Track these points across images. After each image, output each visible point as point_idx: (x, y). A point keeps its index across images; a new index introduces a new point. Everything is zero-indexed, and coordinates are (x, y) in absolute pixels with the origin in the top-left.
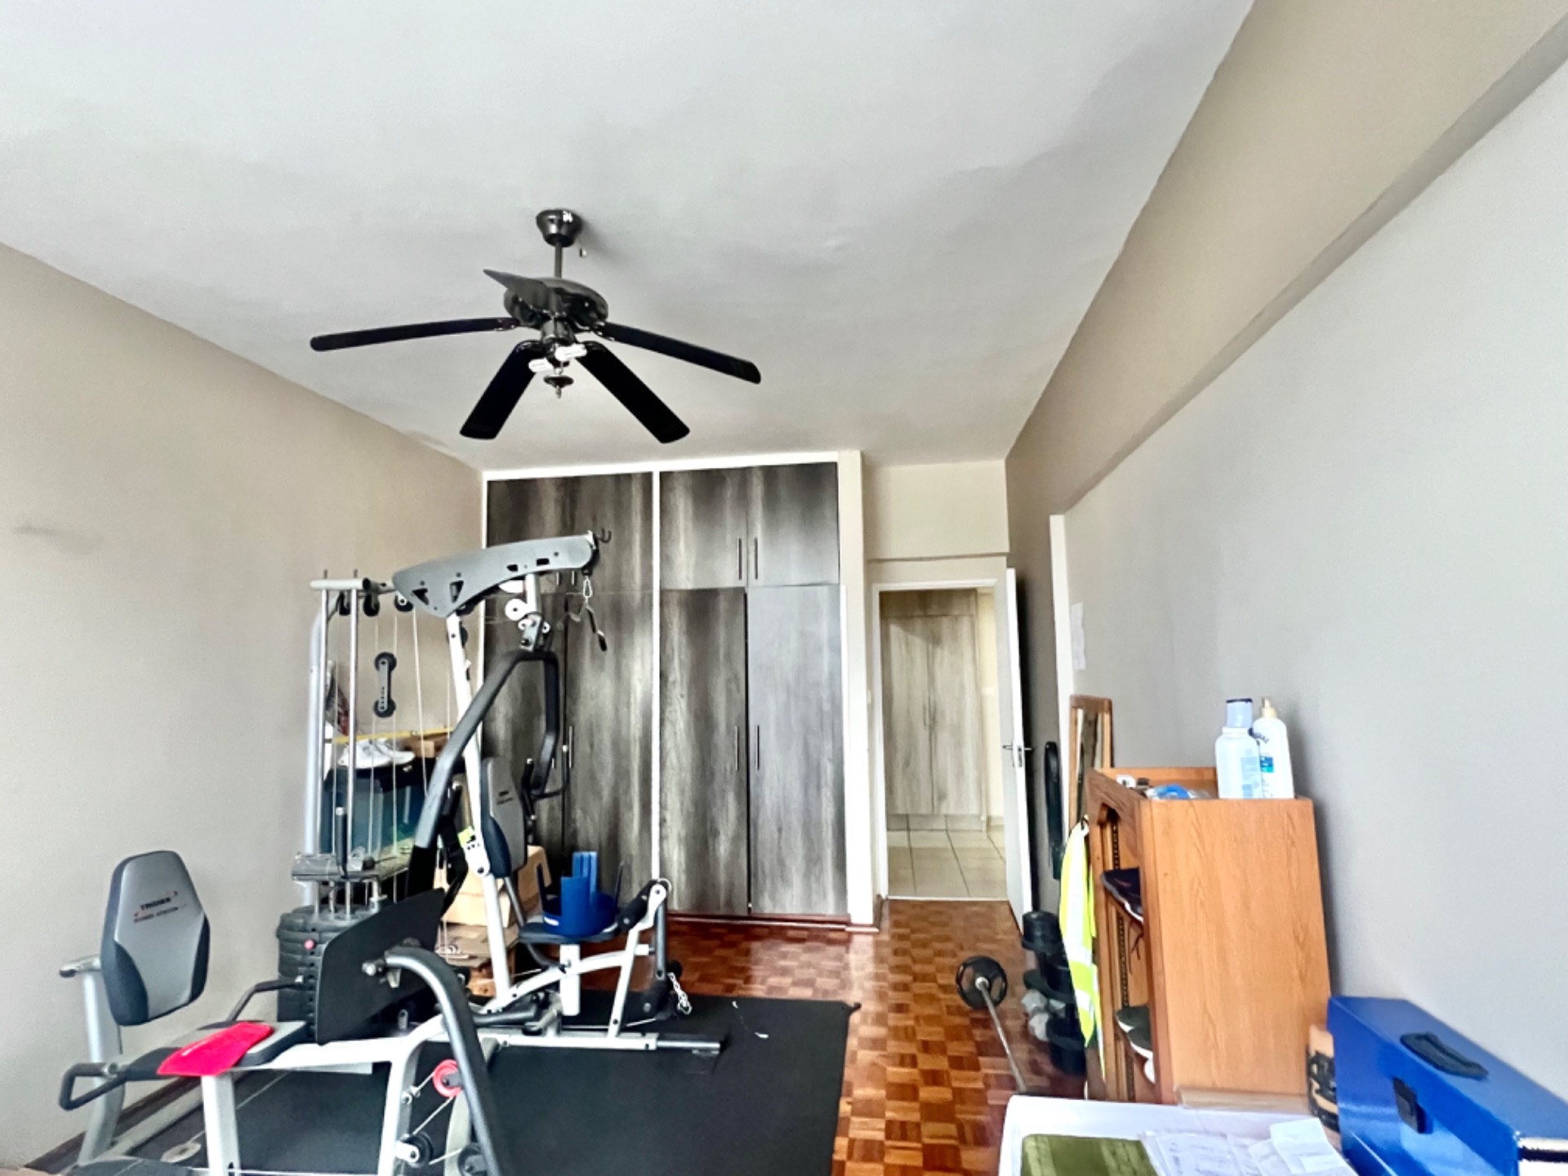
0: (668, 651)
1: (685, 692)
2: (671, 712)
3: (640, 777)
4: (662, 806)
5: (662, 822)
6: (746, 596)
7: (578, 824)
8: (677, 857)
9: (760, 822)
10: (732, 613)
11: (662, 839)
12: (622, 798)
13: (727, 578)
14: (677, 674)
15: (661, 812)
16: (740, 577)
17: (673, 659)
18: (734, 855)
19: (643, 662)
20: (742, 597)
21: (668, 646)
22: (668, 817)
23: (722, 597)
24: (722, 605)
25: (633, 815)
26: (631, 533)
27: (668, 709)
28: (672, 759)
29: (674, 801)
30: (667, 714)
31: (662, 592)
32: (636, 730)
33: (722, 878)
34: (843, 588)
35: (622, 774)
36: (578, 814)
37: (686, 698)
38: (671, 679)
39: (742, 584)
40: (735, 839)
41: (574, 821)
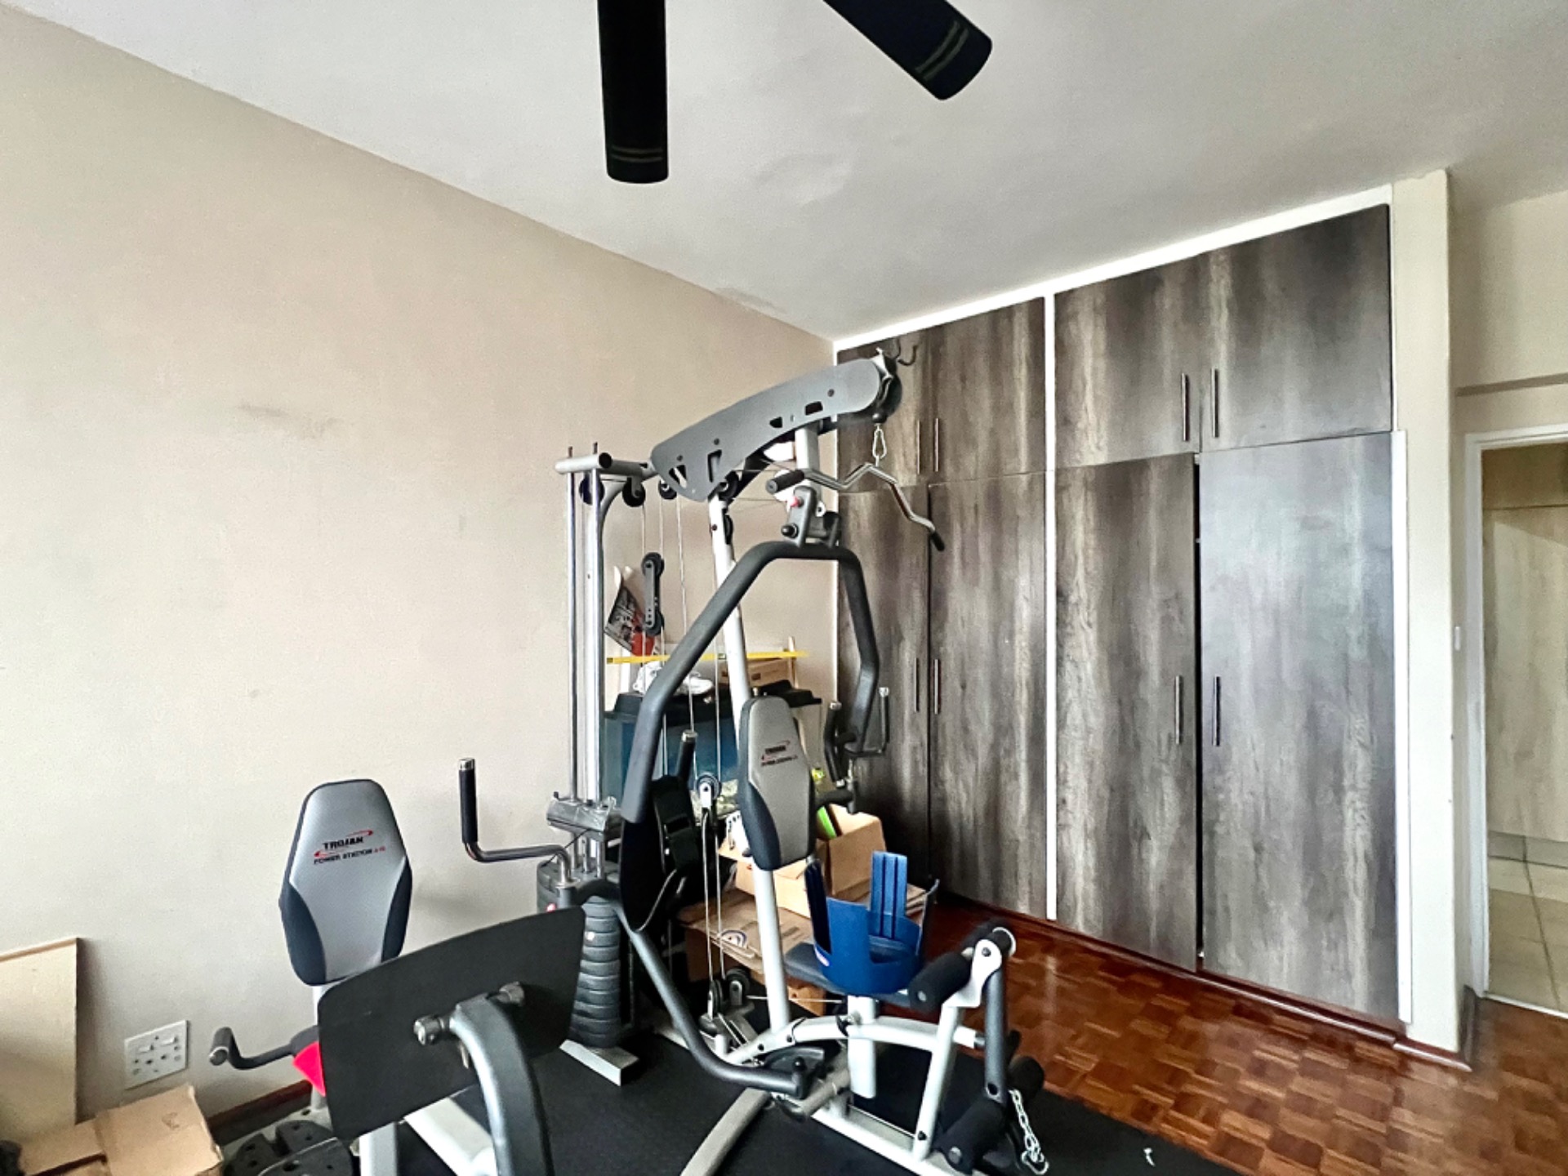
0: (1069, 556)
1: (1093, 618)
2: (1072, 646)
3: (1028, 734)
4: (1061, 782)
5: (1061, 803)
6: (1196, 468)
7: (948, 786)
8: (1083, 858)
9: (1220, 829)
10: (1172, 496)
11: (1060, 827)
12: (1004, 762)
13: (1165, 442)
14: (1082, 591)
15: (1058, 790)
16: (1188, 438)
17: (1075, 570)
18: (1175, 875)
19: (1032, 572)
20: (1191, 470)
21: (1068, 549)
22: (1069, 796)
23: (1154, 472)
24: (1155, 484)
25: (1019, 787)
26: (1014, 391)
27: (1069, 643)
28: (1075, 714)
29: (1077, 778)
30: (1067, 650)
31: (1059, 473)
32: (1022, 670)
33: (1154, 904)
34: (1398, 440)
35: (1003, 729)
36: (947, 773)
37: (1095, 627)
38: (1073, 598)
39: (1190, 447)
40: (1176, 851)
41: (943, 783)
